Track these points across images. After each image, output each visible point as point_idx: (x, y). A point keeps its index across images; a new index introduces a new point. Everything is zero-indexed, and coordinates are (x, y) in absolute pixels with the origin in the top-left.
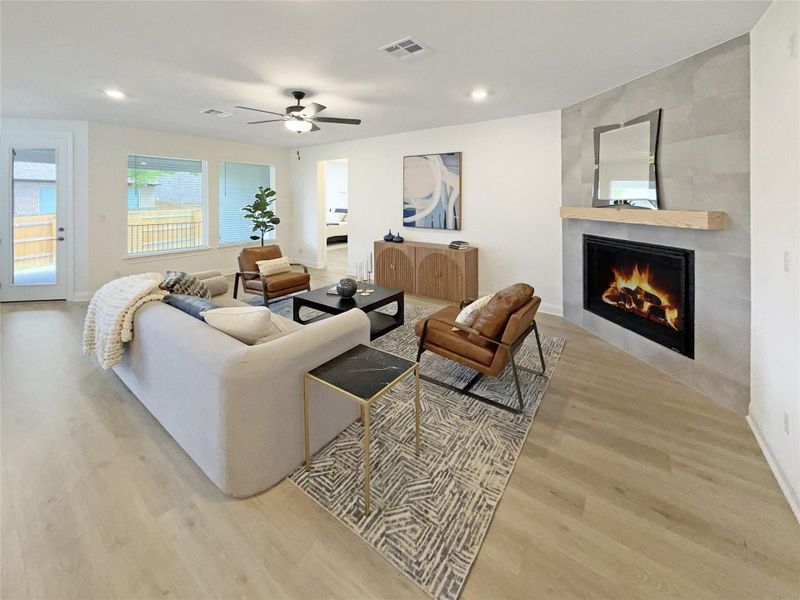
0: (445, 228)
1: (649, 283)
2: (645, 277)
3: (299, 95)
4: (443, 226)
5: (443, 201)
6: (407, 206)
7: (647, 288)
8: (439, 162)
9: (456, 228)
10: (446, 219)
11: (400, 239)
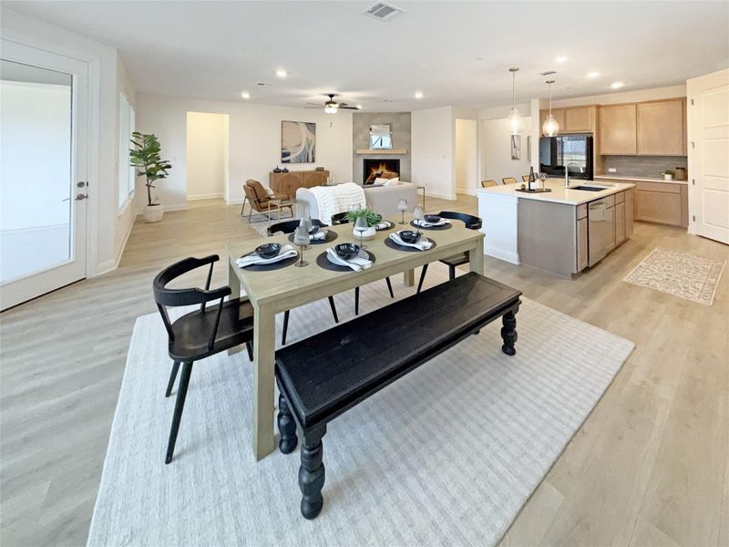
3: (331, 96)
4: (306, 161)
5: (307, 148)
6: (284, 151)
8: (304, 126)
9: (313, 161)
10: (308, 157)
11: (286, 171)
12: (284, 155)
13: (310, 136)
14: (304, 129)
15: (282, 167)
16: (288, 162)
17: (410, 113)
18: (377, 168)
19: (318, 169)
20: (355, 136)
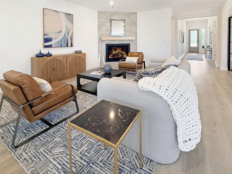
0: (67, 46)
1: (121, 50)
2: (120, 49)
4: (66, 46)
5: (66, 34)
6: (46, 37)
7: (121, 52)
8: (64, 15)
9: (72, 46)
10: (67, 43)
11: (49, 55)
12: (46, 40)
13: (69, 25)
14: (63, 18)
15: (45, 51)
16: (50, 46)
17: (136, 13)
18: (116, 50)
19: (76, 52)
20: (99, 27)
